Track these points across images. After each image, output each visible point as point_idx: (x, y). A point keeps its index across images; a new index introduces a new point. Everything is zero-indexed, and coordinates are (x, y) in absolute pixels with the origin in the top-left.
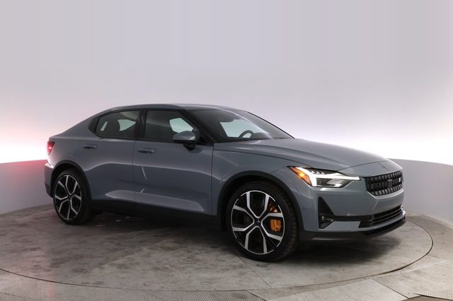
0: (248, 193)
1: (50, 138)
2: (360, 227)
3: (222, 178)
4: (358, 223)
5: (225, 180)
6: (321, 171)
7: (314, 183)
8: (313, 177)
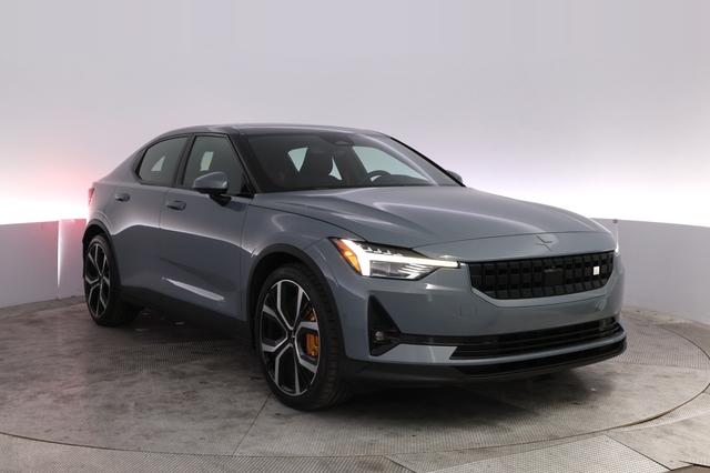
0: (279, 284)
1: (95, 184)
2: (455, 356)
3: (254, 250)
4: (452, 349)
5: (256, 254)
6: (385, 247)
7: (366, 271)
8: (364, 259)
